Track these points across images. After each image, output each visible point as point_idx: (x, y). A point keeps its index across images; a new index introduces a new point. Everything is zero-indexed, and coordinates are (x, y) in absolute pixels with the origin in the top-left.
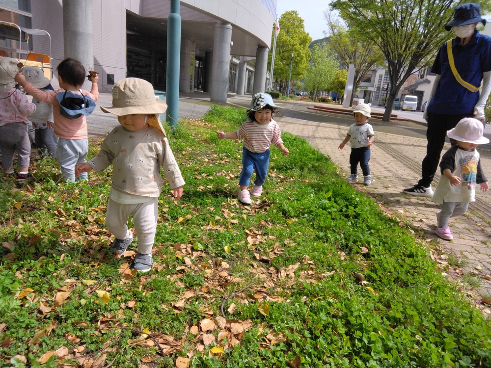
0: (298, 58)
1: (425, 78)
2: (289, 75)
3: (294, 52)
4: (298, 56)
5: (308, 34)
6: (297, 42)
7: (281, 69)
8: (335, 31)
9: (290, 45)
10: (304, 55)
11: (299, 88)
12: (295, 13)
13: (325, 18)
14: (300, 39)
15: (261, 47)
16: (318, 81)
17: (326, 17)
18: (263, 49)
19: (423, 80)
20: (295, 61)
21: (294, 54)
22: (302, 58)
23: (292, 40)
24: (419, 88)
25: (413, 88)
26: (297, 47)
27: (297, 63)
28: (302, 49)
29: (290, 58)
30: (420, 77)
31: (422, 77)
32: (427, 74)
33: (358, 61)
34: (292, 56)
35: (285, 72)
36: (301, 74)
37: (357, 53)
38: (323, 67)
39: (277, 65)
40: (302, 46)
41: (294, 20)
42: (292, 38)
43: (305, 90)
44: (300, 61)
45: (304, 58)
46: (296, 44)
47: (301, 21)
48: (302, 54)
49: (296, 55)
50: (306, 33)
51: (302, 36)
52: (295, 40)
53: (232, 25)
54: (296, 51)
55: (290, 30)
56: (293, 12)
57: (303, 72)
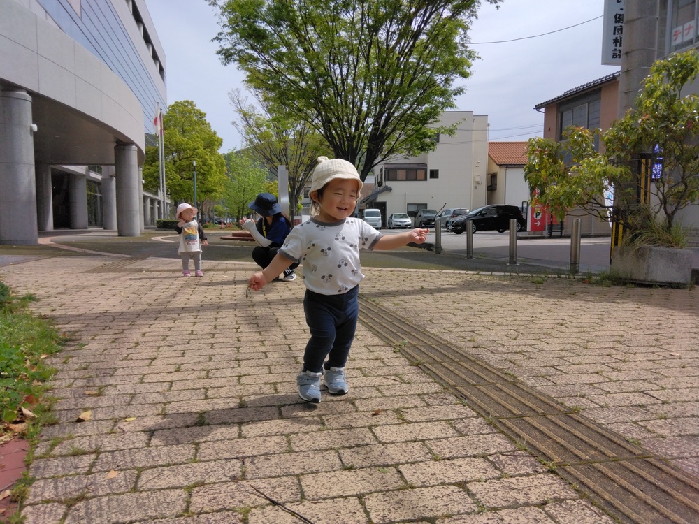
0: (205, 168)
1: (384, 184)
2: (194, 193)
3: (196, 159)
4: (204, 164)
5: (215, 133)
6: (199, 145)
7: (180, 185)
8: (251, 122)
9: (189, 149)
10: (213, 163)
11: (221, 214)
12: (191, 103)
13: (232, 103)
14: (203, 139)
15: (123, 144)
16: (242, 199)
17: (234, 101)
18: (126, 147)
19: (381, 188)
20: (200, 172)
21: (197, 162)
22: (211, 168)
23: (190, 142)
24: (380, 199)
25: (371, 199)
26: (201, 151)
27: (204, 174)
28: (209, 154)
29: (191, 168)
30: (377, 185)
31: (380, 184)
32: (385, 180)
33: (292, 164)
34: (195, 164)
35: (187, 190)
36: (214, 191)
37: (288, 151)
38: (246, 180)
39: (172, 180)
40: (209, 150)
41: (190, 113)
42: (191, 139)
43: (230, 216)
44: (208, 171)
45: (214, 167)
46: (198, 148)
47: (202, 115)
48: (210, 162)
49: (201, 163)
50: (212, 131)
51: (205, 136)
52: (197, 141)
53: (30, 92)
54: (200, 158)
55: (187, 128)
56: (187, 102)
57: (216, 188)
